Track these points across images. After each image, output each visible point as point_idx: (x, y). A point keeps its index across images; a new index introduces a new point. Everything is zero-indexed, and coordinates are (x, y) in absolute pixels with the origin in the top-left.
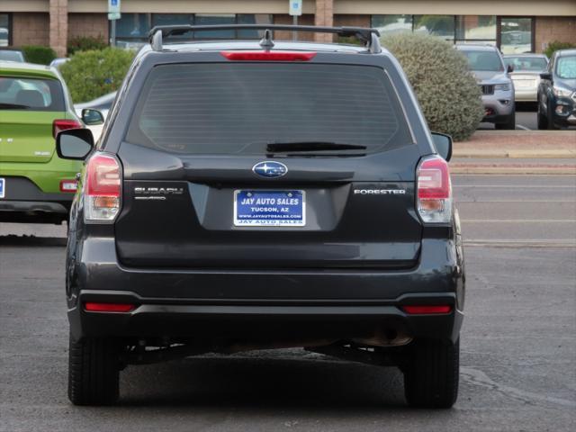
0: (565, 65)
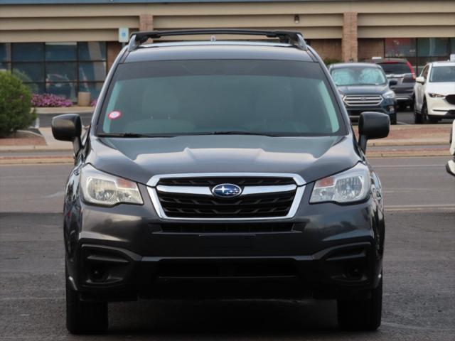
0: (337, 75)
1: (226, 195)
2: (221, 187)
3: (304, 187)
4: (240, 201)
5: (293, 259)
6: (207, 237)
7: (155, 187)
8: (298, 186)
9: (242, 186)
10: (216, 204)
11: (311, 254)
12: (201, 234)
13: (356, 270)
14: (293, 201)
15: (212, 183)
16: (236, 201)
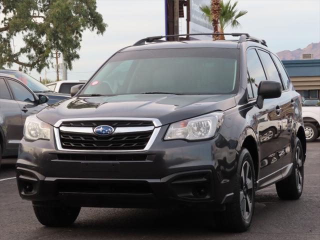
1: (103, 134)
2: (100, 128)
3: (160, 128)
4: (113, 138)
5: (147, 182)
6: (87, 164)
7: (58, 128)
8: (155, 127)
9: (115, 127)
10: (95, 139)
11: (160, 178)
12: (83, 162)
13: (202, 191)
14: (149, 138)
15: (94, 124)
16: (110, 138)
